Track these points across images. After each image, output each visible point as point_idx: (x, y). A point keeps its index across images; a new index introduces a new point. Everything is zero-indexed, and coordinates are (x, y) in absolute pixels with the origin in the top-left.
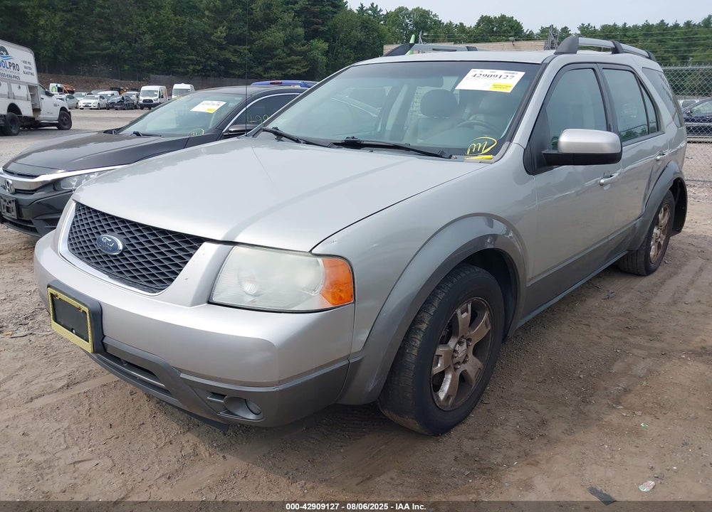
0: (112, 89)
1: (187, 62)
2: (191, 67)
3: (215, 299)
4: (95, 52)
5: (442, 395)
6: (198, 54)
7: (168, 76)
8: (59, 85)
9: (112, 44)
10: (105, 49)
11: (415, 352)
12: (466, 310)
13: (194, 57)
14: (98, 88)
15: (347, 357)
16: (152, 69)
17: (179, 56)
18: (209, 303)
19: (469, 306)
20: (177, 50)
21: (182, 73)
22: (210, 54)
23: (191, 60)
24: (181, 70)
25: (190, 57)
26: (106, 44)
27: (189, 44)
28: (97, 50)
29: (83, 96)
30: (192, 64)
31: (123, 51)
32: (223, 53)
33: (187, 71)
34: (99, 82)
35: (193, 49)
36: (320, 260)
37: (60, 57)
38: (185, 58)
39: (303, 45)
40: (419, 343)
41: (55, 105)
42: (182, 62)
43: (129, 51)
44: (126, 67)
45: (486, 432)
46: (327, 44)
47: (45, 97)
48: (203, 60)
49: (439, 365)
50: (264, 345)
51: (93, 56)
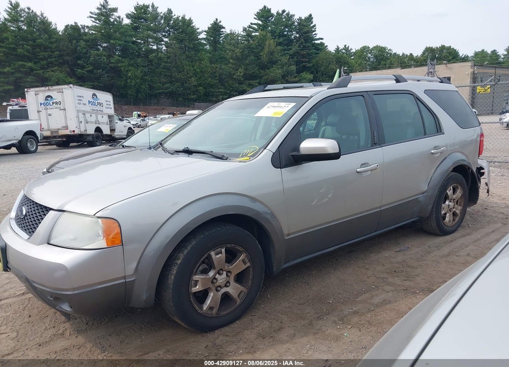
0: (169, 114)
1: (218, 93)
2: (221, 97)
3: (52, 242)
4: (161, 91)
5: (205, 307)
6: (225, 88)
7: (206, 104)
8: (139, 113)
9: (171, 85)
10: (167, 88)
11: (173, 277)
12: (221, 252)
13: (223, 90)
14: (162, 114)
15: (125, 277)
16: (196, 99)
17: (213, 90)
18: (49, 244)
19: (223, 250)
20: (211, 86)
21: (216, 101)
22: (233, 88)
23: (221, 92)
24: (215, 99)
25: (220, 90)
26: (168, 85)
27: (219, 81)
28: (162, 89)
29: (151, 119)
30: (222, 95)
31: (178, 89)
32: (241, 86)
33: (219, 100)
34: (163, 109)
35: (222, 85)
36: (100, 220)
37: (140, 95)
38: (217, 91)
39: (295, 77)
40: (175, 272)
41: (125, 127)
42: (215, 93)
43: (181, 89)
44: (181, 99)
45: (238, 333)
46: (312, 75)
47: (119, 122)
48: (229, 92)
49: (198, 287)
50: (61, 267)
51: (160, 93)
